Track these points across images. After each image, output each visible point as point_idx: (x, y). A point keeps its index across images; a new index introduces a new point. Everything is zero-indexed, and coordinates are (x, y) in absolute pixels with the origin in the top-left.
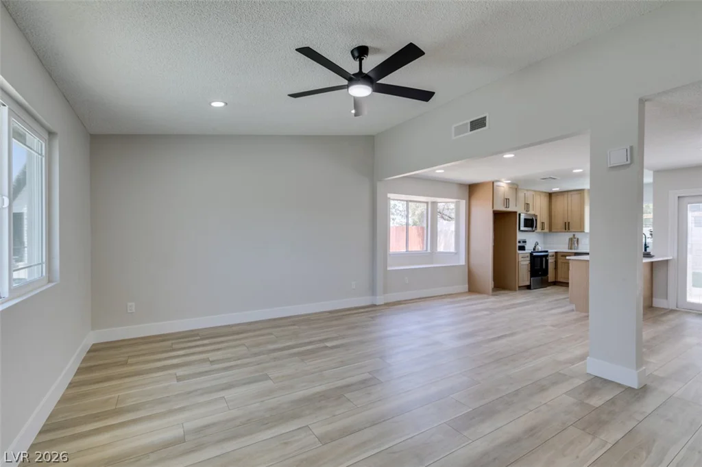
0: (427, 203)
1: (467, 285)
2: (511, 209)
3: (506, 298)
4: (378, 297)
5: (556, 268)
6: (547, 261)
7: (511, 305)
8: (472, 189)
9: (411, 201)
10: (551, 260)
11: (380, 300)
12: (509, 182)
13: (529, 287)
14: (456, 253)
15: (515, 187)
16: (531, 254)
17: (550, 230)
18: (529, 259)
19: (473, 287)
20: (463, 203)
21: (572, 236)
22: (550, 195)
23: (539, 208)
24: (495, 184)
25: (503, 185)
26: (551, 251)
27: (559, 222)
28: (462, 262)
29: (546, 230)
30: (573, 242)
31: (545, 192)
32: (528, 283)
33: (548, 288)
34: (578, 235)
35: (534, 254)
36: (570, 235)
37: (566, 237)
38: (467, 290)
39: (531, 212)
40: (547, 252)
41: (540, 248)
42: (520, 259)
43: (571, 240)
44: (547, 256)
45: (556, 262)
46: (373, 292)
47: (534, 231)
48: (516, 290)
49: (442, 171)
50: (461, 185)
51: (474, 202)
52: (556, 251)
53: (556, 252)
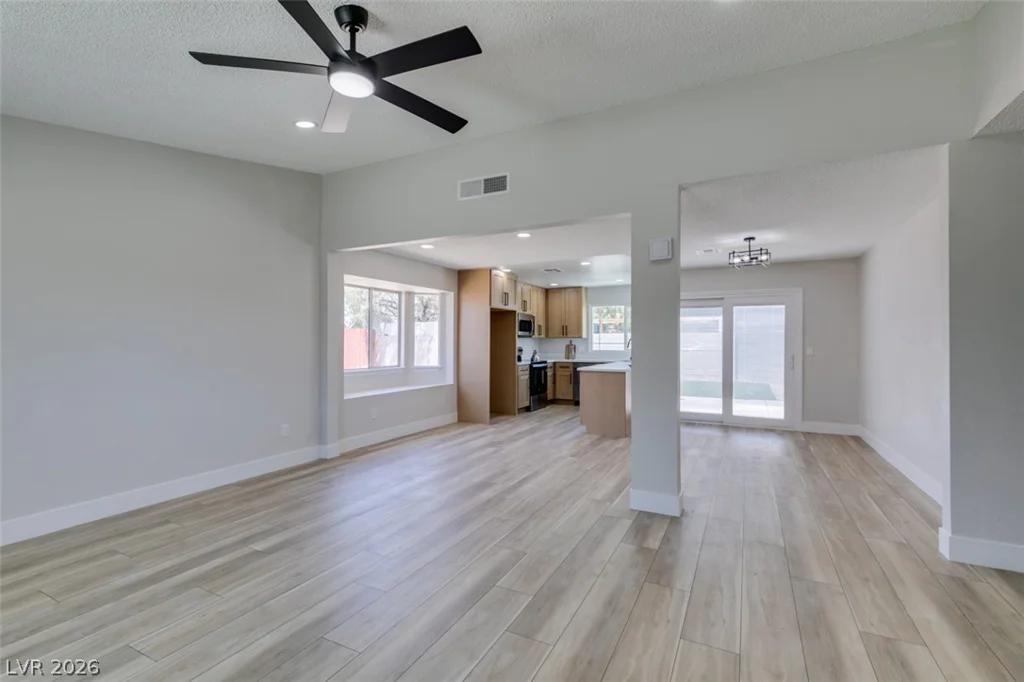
0: (399, 293)
1: (456, 413)
2: (510, 307)
3: (508, 426)
4: (329, 446)
5: (554, 383)
6: (546, 374)
7: (517, 434)
8: (462, 277)
9: (376, 289)
10: (550, 373)
11: (332, 450)
12: (509, 271)
13: (528, 409)
14: (442, 368)
15: (514, 278)
16: (531, 366)
17: (547, 336)
18: (528, 372)
19: (465, 416)
20: (451, 296)
21: (568, 343)
22: (547, 292)
23: (536, 309)
24: (494, 272)
25: (501, 275)
26: (550, 361)
27: (556, 326)
28: (450, 380)
29: (543, 336)
30: (570, 349)
31: (542, 288)
32: (527, 404)
33: (547, 408)
34: (576, 342)
35: (535, 366)
36: (566, 342)
37: (562, 344)
38: (456, 420)
39: (528, 312)
40: (545, 362)
41: (538, 358)
42: (520, 373)
43: (568, 347)
44: (546, 368)
45: (554, 375)
46: (320, 437)
47: (530, 337)
48: (515, 414)
49: (431, 247)
50: (449, 270)
51: (464, 296)
52: (553, 361)
53: (554, 363)
